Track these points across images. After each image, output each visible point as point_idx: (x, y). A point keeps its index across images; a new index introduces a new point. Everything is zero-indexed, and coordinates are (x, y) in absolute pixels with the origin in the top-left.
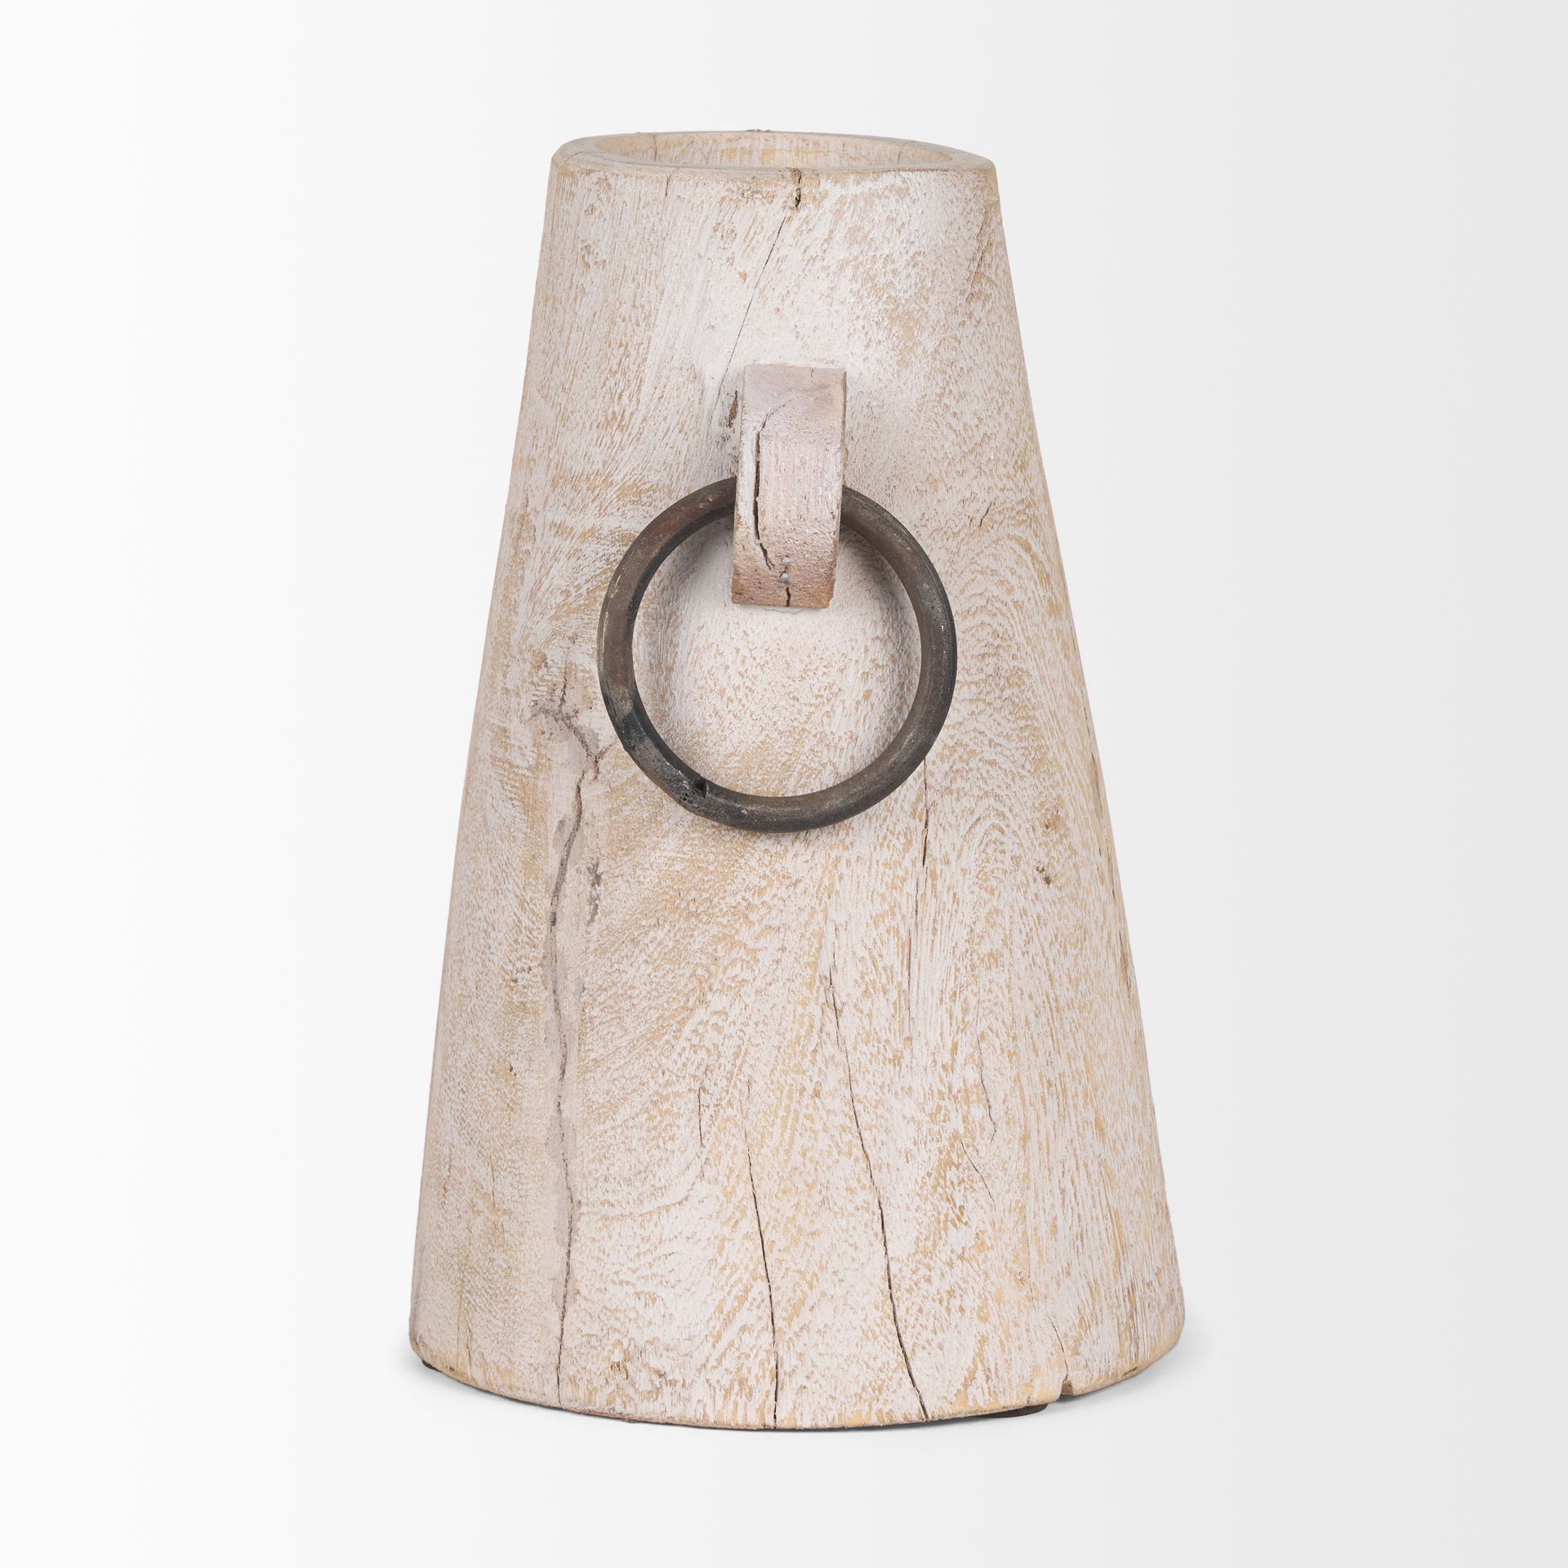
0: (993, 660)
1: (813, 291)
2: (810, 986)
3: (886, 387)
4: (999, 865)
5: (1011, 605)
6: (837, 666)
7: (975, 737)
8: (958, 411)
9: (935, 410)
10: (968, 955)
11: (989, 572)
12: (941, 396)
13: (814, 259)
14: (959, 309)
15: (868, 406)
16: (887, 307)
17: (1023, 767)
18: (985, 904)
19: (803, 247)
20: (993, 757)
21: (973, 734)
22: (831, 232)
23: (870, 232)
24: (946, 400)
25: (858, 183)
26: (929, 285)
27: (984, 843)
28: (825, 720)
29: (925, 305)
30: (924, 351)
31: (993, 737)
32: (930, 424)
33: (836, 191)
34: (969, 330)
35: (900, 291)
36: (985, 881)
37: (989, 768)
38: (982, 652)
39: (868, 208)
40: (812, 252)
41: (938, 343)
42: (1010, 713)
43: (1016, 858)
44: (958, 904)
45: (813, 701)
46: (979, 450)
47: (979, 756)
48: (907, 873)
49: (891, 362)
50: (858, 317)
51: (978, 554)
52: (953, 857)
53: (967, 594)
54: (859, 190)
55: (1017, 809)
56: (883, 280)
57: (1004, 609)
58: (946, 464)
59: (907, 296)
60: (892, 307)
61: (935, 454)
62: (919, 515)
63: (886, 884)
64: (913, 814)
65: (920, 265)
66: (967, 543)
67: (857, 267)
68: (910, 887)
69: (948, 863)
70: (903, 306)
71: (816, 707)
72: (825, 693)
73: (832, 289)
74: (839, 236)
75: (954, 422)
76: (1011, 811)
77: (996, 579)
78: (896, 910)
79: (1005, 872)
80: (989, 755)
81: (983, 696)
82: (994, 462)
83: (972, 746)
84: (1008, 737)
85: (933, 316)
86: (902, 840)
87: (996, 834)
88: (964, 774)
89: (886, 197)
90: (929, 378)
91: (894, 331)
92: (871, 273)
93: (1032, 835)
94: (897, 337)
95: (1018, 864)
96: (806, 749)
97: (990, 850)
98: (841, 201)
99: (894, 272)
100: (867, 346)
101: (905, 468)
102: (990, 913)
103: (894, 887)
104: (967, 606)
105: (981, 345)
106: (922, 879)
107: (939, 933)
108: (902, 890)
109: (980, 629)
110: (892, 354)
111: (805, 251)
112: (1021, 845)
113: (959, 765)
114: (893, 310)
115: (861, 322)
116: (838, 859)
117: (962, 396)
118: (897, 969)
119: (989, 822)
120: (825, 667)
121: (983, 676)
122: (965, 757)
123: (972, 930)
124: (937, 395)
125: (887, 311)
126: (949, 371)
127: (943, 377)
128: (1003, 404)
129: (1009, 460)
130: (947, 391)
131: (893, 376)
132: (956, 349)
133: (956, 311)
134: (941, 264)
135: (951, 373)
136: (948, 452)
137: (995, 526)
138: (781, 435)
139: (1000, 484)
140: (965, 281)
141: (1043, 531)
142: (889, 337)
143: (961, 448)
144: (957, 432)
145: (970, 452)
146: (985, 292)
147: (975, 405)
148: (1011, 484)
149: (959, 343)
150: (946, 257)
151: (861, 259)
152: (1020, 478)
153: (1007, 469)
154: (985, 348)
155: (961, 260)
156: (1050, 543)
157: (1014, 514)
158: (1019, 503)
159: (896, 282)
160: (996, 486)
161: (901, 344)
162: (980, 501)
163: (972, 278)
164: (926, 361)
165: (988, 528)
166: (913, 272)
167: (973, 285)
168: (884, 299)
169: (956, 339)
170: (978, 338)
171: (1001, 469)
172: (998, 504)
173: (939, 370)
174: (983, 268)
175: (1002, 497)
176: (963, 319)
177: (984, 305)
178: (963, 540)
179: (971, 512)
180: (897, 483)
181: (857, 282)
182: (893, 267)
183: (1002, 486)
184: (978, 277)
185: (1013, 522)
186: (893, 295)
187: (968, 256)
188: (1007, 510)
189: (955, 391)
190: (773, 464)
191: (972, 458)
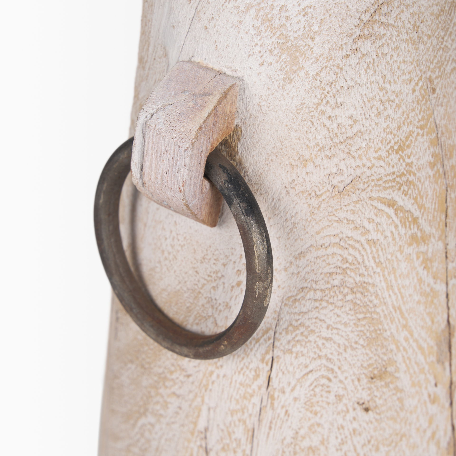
0: (339, 277)
1: (228, 21)
2: (192, 434)
3: (273, 94)
4: (324, 399)
5: (364, 243)
6: (222, 261)
7: (316, 323)
8: (333, 115)
9: (312, 114)
10: (293, 446)
11: (345, 221)
12: (318, 105)
14: (344, 47)
15: (258, 105)
16: (279, 41)
17: (356, 343)
18: (309, 419)
20: (330, 336)
21: (314, 320)
24: (322, 107)
26: (316, 29)
27: (314, 385)
28: (212, 291)
29: (310, 43)
30: (307, 73)
31: (331, 323)
32: (306, 122)
34: (354, 59)
35: (290, 31)
36: (311, 407)
37: (324, 341)
38: (331, 271)
41: (320, 69)
42: (350, 310)
43: (339, 396)
44: (289, 416)
45: (206, 277)
46: (350, 141)
47: (317, 334)
48: (254, 392)
49: (277, 78)
50: (256, 45)
51: (336, 210)
52: (288, 390)
53: (322, 234)
55: (346, 367)
56: (277, 22)
57: (357, 245)
58: (316, 150)
59: (296, 35)
60: (282, 41)
61: (307, 142)
63: (240, 395)
64: (262, 360)
65: (310, 15)
66: (328, 202)
67: (258, 11)
68: (256, 400)
69: (284, 392)
70: (292, 42)
71: (208, 281)
72: (214, 276)
73: (240, 22)
75: (328, 123)
76: (339, 368)
77: (352, 226)
78: (245, 411)
79: (328, 403)
80: (325, 333)
81: (326, 298)
82: (364, 150)
83: (312, 327)
84: (346, 324)
85: (317, 50)
86: (253, 373)
87: (324, 381)
88: (304, 343)
90: (309, 92)
91: (282, 57)
92: (269, 16)
93: (356, 383)
94: (285, 62)
95: (340, 400)
96: (200, 304)
97: (317, 390)
99: (287, 18)
100: (261, 65)
101: (281, 149)
102: (312, 425)
103: (245, 398)
104: (321, 242)
105: (365, 70)
106: (265, 398)
107: (273, 429)
108: (250, 401)
109: (330, 257)
110: (279, 73)
112: (345, 389)
113: (299, 338)
114: (283, 44)
115: (258, 48)
116: (212, 373)
117: (338, 105)
118: (243, 441)
119: (319, 374)
120: (215, 260)
121: (329, 286)
122: (306, 333)
123: (297, 433)
124: (314, 104)
125: (278, 43)
126: (328, 88)
127: (321, 92)
128: (385, 109)
129: (383, 147)
130: (324, 102)
131: (279, 87)
132: (337, 74)
133: (341, 48)
134: (330, 15)
135: (330, 90)
136: (320, 142)
137: (358, 192)
138: (158, 127)
139: (369, 164)
140: (353, 27)
141: (418, 189)
142: (279, 61)
143: (332, 140)
144: (330, 129)
145: (341, 143)
146: (377, 33)
147: (351, 112)
148: (382, 163)
149: (341, 69)
150: (336, 11)
151: (262, 5)
152: (394, 157)
153: (380, 153)
154: (370, 72)
155: (351, 13)
156: (427, 195)
157: (381, 182)
158: (388, 175)
159: (288, 25)
160: (364, 165)
161: (288, 67)
162: (346, 175)
163: (362, 24)
164: (308, 80)
165: (350, 193)
166: (303, 19)
167: (363, 30)
168: (277, 35)
169: (338, 66)
170: (363, 66)
171: (372, 154)
172: (364, 177)
173: (318, 87)
174: (377, 17)
175: (368, 173)
176: (348, 53)
177: (375, 42)
178: (324, 200)
179: (335, 182)
180: (274, 158)
181: (258, 20)
182: (286, 14)
183: (371, 165)
184: (371, 23)
185: (378, 188)
186: (285, 33)
187: (360, 9)
188: (373, 180)
189: (332, 102)
190: (151, 145)
191: (342, 147)
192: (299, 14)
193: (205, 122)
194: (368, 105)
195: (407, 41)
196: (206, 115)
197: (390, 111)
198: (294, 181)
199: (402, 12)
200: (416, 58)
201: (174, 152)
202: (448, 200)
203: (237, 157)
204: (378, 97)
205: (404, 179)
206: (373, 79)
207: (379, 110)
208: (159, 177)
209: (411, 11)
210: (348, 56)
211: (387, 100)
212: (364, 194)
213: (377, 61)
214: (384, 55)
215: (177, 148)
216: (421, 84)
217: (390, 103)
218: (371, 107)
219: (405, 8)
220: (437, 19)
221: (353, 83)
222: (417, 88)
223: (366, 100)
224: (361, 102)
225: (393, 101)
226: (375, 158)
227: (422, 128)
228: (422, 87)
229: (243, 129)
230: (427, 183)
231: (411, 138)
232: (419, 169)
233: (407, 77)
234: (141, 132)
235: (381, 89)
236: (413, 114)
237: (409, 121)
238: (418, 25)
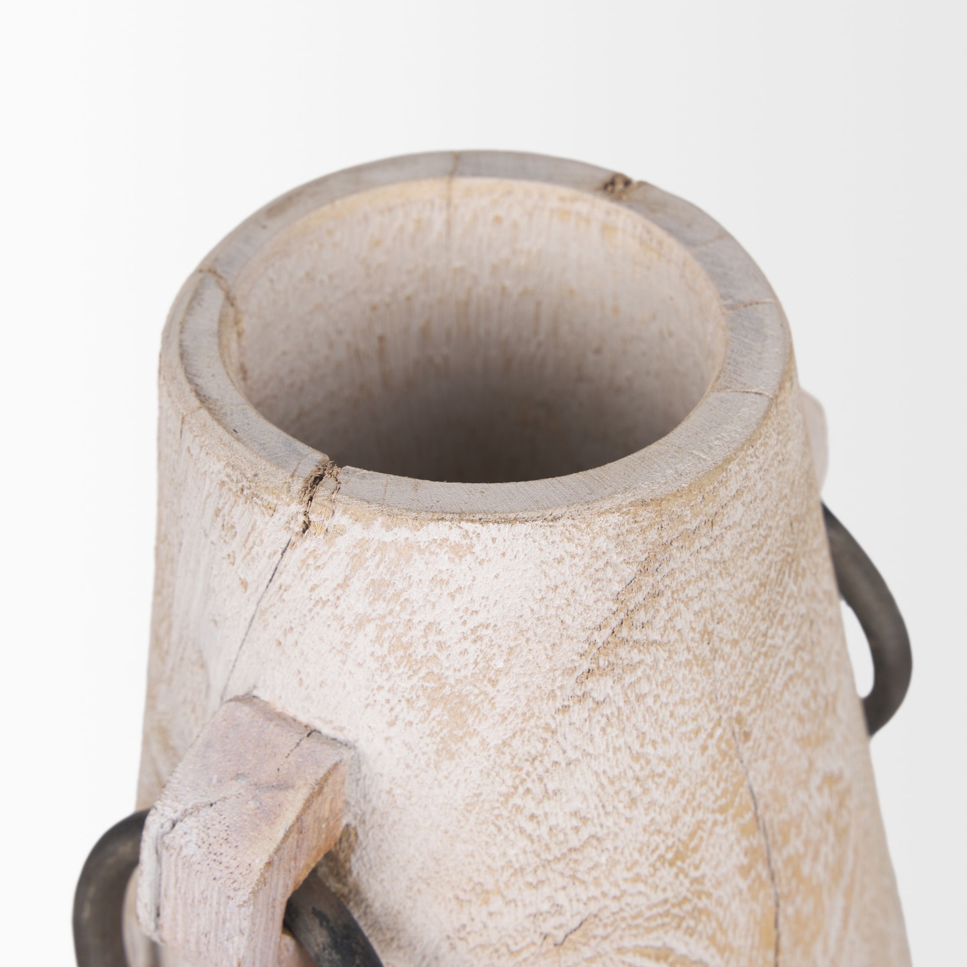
1: (321, 639)
3: (417, 776)
8: (539, 812)
9: (496, 812)
12: (507, 797)
13: (325, 603)
14: (558, 693)
15: (389, 792)
16: (426, 684)
19: (310, 584)
22: (347, 578)
23: (403, 590)
24: (517, 800)
25: (388, 528)
26: (501, 665)
29: (489, 689)
30: (483, 742)
32: (484, 827)
33: (356, 531)
34: (578, 713)
35: (447, 668)
39: (402, 561)
40: (323, 592)
41: (510, 734)
46: (574, 856)
49: (425, 749)
50: (380, 688)
54: (388, 537)
56: (420, 651)
58: (507, 874)
59: (459, 675)
60: (432, 685)
61: (489, 861)
62: (457, 925)
65: (486, 640)
67: (383, 629)
70: (452, 687)
73: (347, 645)
74: (357, 584)
75: (530, 827)
82: (604, 868)
85: (504, 702)
89: (432, 553)
90: (488, 775)
91: (434, 714)
92: (404, 640)
94: (439, 723)
98: (362, 544)
99: (440, 645)
100: (392, 724)
101: (437, 873)
105: (603, 730)
110: (428, 740)
111: (312, 589)
114: (434, 690)
115: (384, 694)
117: (548, 796)
124: (500, 794)
125: (425, 689)
126: (527, 767)
127: (514, 773)
128: (646, 791)
129: (643, 859)
130: (521, 790)
131: (428, 765)
132: (545, 741)
133: (552, 695)
134: (528, 640)
135: (531, 769)
136: (514, 860)
137: (593, 943)
138: (185, 852)
139: (615, 892)
140: (576, 657)
141: (717, 920)
142: (426, 719)
143: (538, 856)
144: (534, 837)
145: (557, 859)
146: (626, 662)
147: (577, 804)
148: (641, 887)
149: (554, 732)
150: (539, 631)
151: (389, 619)
152: (666, 874)
153: (636, 870)
154: (612, 731)
155: (570, 632)
156: (736, 925)
157: (640, 921)
158: (655, 905)
159: (442, 656)
160: (604, 894)
161: (445, 731)
162: (568, 915)
163: (595, 651)
164: (486, 754)
165: (578, 946)
166: (472, 649)
167: (595, 659)
168: (422, 673)
169: (547, 728)
170: (599, 722)
171: (620, 873)
172: (605, 914)
173: (508, 766)
174: (624, 633)
175: (614, 906)
176: (566, 703)
177: (620, 679)
178: (525, 960)
179: (547, 927)
180: (423, 887)
181: (381, 646)
182: (439, 638)
183: (618, 893)
184: (611, 646)
185: (634, 932)
186: (436, 671)
187: (589, 624)
188: (623, 919)
189: (537, 789)
190: (172, 881)
191: (560, 866)
192: (465, 638)
193: (278, 850)
194: (610, 789)
195: (688, 663)
196: (281, 835)
197: (656, 794)
198: (464, 926)
199: (678, 613)
200: (708, 688)
201: (219, 904)
202: (781, 920)
203: (351, 880)
204: (630, 774)
205: (687, 907)
206: (620, 742)
207: (634, 795)
208: (193, 940)
209: (697, 609)
210: (566, 708)
211: (648, 776)
212: (606, 945)
213: (626, 710)
214: (640, 698)
215: (223, 899)
216: (719, 732)
217: (656, 779)
218: (617, 793)
219: (682, 606)
220: (752, 603)
221: (578, 754)
222: (712, 742)
223: (605, 781)
224: (596, 786)
225: (661, 775)
226: (626, 880)
227: (722, 810)
228: (721, 737)
229: (360, 831)
230: (735, 904)
231: (700, 833)
232: (719, 884)
233: (691, 726)
234: (153, 851)
235: (637, 757)
236: (704, 790)
237: (695, 804)
238: (710, 628)
